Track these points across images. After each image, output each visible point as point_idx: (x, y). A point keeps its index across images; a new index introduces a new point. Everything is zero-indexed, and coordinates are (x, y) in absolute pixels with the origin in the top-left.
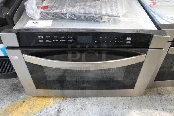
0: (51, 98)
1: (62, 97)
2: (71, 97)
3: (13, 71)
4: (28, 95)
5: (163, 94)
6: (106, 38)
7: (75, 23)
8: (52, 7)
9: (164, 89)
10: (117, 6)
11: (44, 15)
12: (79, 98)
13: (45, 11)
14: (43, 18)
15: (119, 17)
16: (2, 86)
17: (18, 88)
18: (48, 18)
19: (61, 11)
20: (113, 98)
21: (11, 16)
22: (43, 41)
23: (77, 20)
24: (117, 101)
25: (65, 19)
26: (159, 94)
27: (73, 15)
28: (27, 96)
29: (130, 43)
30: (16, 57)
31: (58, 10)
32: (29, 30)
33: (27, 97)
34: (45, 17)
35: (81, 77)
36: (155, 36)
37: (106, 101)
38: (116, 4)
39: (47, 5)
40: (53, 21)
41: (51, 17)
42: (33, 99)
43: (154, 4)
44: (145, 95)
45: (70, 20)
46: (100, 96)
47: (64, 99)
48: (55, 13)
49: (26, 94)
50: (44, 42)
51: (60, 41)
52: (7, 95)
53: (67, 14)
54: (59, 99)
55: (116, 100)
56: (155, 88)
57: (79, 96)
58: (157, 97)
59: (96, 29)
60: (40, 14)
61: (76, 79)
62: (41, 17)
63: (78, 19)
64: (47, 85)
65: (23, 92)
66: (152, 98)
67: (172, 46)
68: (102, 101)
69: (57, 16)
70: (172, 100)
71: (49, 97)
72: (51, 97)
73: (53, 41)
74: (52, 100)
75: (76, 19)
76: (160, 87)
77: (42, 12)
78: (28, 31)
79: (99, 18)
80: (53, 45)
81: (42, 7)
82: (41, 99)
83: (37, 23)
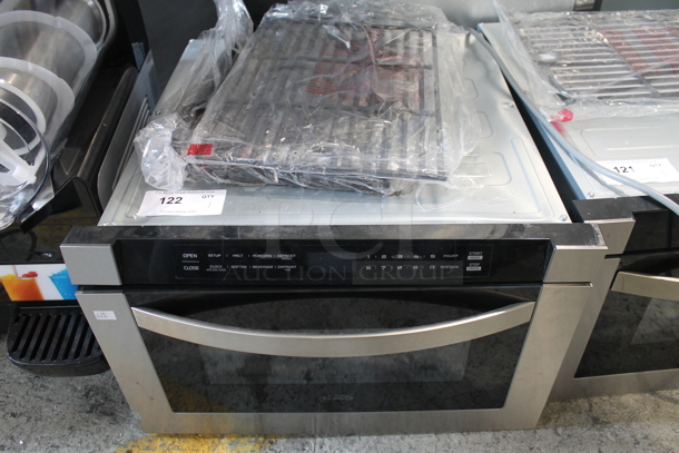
0: (223, 441)
1: (259, 435)
2: (292, 435)
3: (94, 352)
4: (145, 431)
5: (607, 423)
6: (400, 257)
7: (300, 201)
8: (224, 148)
9: (611, 404)
10: (439, 134)
11: (197, 173)
12: (319, 440)
13: (202, 162)
14: (195, 182)
15: (444, 179)
16: (51, 398)
17: (107, 406)
18: (212, 181)
19: (253, 161)
20: (433, 437)
21: (89, 178)
22: (197, 268)
23: (306, 188)
24: (446, 448)
25: (267, 185)
26: (596, 421)
27: (294, 174)
28: (139, 434)
29: (480, 268)
30: (111, 315)
33: (141, 436)
34: (200, 178)
36: (558, 247)
37: (411, 448)
38: (438, 128)
39: (208, 141)
40: (227, 194)
41: (221, 181)
42: (159, 442)
43: (566, 120)
44: (544, 424)
45: (284, 189)
46: (390, 432)
47: (267, 441)
48: (233, 166)
49: (136, 426)
50: (202, 272)
51: (255, 267)
52: (71, 428)
54: (250, 442)
55: (443, 446)
56: (580, 401)
57: (318, 431)
58: (587, 433)
59: (367, 226)
60: (186, 169)
61: (306, 369)
62: (189, 179)
63: (309, 185)
64: (206, 394)
65: (125, 419)
66: (569, 436)
67: (623, 268)
68: (395, 448)
69: (239, 175)
70: (638, 443)
71: (214, 436)
72: (222, 436)
73: (230, 267)
74: (226, 445)
75: (303, 185)
76: (600, 394)
77: (190, 165)
78: (149, 236)
79: (377, 183)
81: (190, 149)
82: (187, 444)
83: (175, 200)
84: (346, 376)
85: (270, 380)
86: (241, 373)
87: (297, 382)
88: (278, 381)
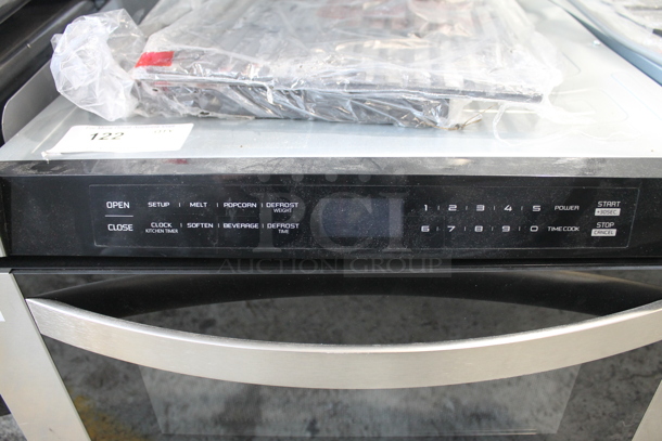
6: (481, 208)
7: (308, 136)
8: (190, 58)
10: (514, 55)
11: (150, 100)
13: (157, 78)
14: (147, 115)
15: (537, 99)
18: (174, 112)
19: (235, 74)
22: (129, 228)
23: (316, 120)
25: (257, 118)
27: (299, 93)
31: (220, 73)
32: (58, 168)
34: (156, 109)
35: (336, 405)
38: (510, 48)
39: (168, 49)
40: (194, 128)
41: (185, 109)
45: (282, 123)
48: (204, 84)
50: (139, 235)
51: (227, 226)
53: (264, 88)
59: (422, 159)
60: (133, 92)
61: (309, 417)
62: (139, 112)
63: (322, 113)
69: (214, 101)
73: (185, 225)
75: (312, 113)
77: (139, 84)
78: (55, 172)
79: (431, 105)
80: (183, 250)
81: (142, 59)
83: (113, 136)
84: (366, 428)
85: (259, 431)
86: (219, 420)
87: (297, 434)
88: (270, 433)
